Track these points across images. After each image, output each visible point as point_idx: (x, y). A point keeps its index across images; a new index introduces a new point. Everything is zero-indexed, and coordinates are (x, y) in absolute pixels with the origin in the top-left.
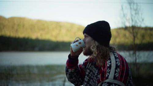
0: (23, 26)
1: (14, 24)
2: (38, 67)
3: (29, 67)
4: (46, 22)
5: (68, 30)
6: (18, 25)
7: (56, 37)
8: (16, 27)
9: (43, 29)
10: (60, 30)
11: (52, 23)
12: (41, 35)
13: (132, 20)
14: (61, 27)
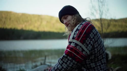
0: (10, 19)
1: (2, 17)
2: (23, 52)
3: (15, 52)
4: (29, 15)
5: (47, 22)
6: (6, 18)
7: (38, 28)
8: (3, 20)
9: (27, 21)
10: (41, 22)
11: (34, 16)
12: (25, 26)
13: (100, 11)
14: (42, 19)
